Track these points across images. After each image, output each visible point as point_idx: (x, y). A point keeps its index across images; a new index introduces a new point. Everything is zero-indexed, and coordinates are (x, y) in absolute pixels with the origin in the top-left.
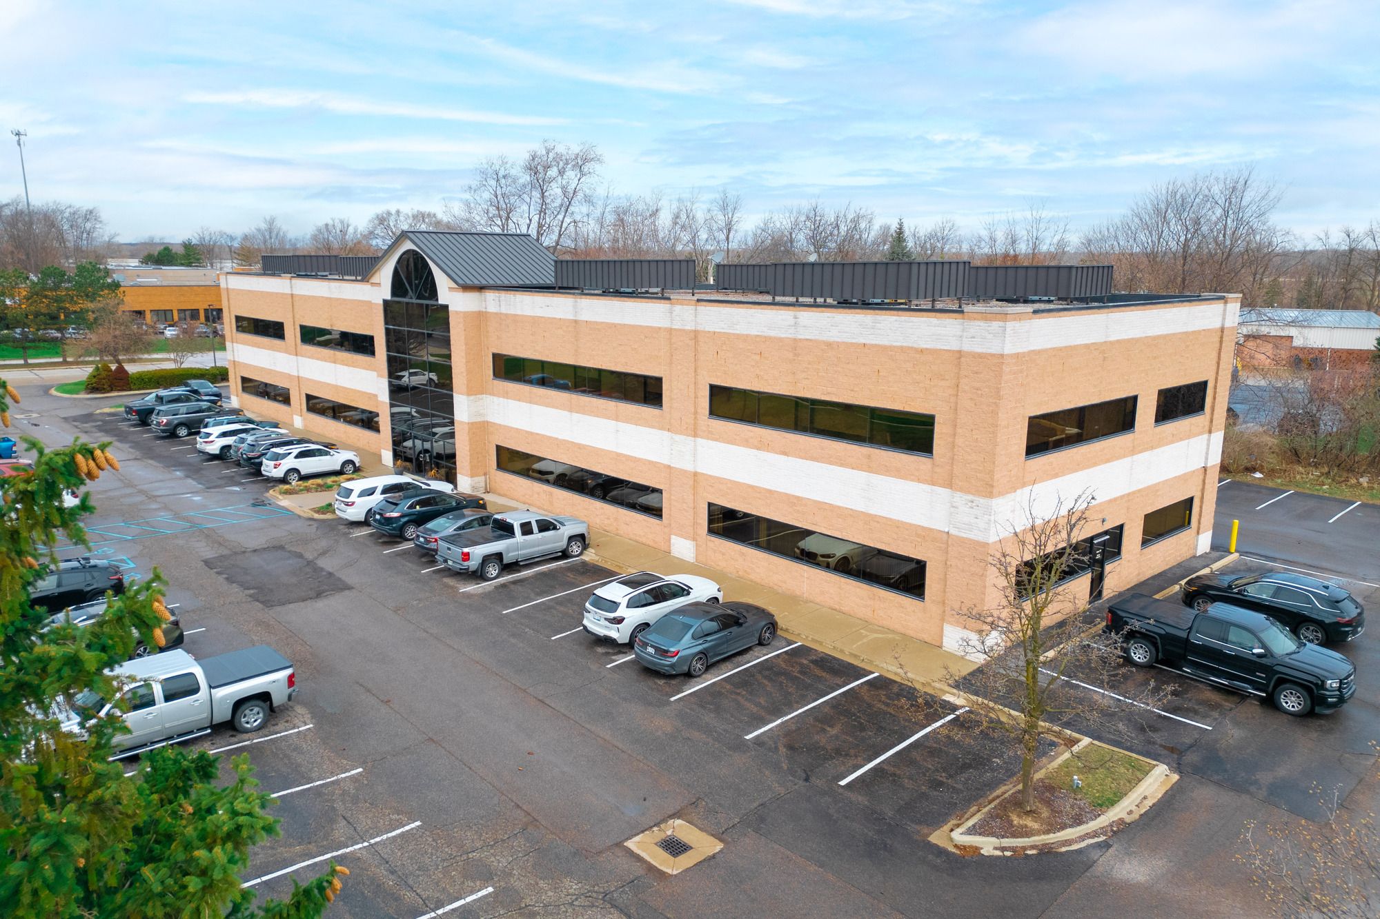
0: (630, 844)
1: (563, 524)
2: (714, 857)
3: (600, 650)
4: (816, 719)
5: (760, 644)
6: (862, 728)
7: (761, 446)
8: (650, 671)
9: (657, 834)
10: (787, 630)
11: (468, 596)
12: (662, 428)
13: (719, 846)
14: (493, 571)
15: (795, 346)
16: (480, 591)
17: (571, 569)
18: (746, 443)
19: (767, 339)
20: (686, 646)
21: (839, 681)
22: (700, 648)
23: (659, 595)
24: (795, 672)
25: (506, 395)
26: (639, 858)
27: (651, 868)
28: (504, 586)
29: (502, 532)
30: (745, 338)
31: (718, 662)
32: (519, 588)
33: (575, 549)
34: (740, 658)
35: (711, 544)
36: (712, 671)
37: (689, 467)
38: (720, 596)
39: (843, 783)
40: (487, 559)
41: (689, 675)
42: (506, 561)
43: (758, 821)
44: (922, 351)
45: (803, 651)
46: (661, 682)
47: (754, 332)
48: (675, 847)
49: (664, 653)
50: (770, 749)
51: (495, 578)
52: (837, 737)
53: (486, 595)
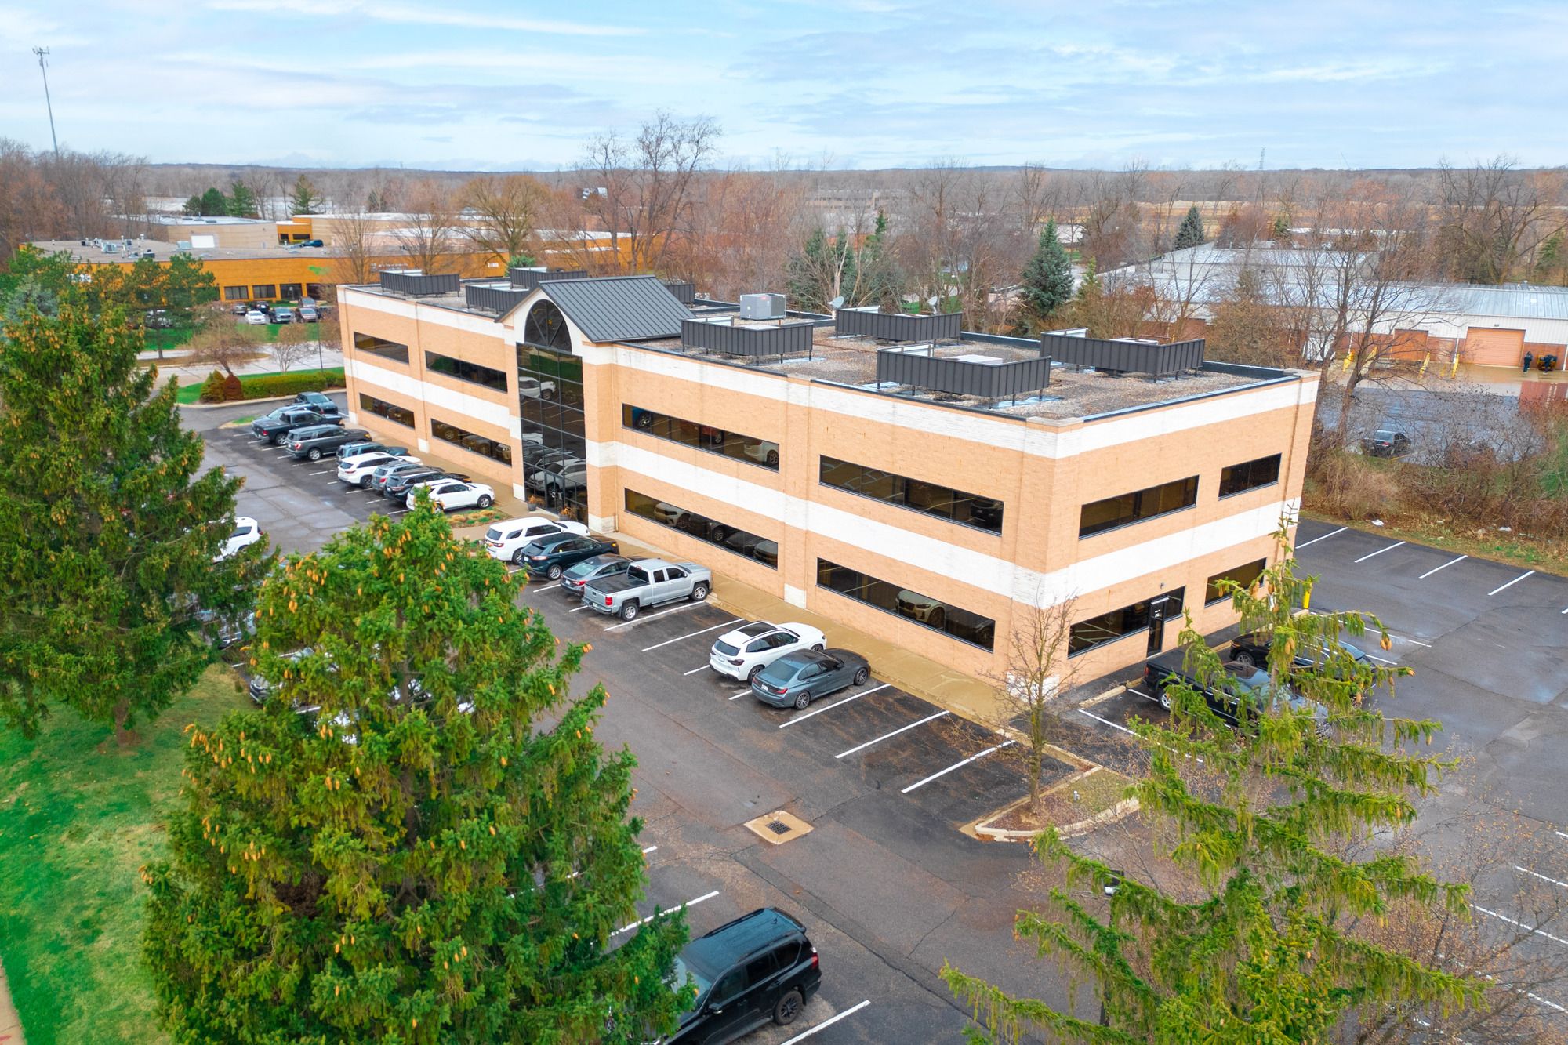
0: (749, 825)
1: (690, 572)
2: (806, 835)
3: (724, 685)
4: (893, 746)
5: (855, 684)
6: (927, 753)
7: (863, 513)
8: (764, 704)
9: (767, 819)
10: (879, 673)
11: (612, 635)
12: (778, 489)
13: (810, 829)
14: (631, 613)
15: (894, 431)
16: (621, 630)
17: (698, 611)
18: (851, 509)
19: (870, 422)
20: (793, 686)
21: (915, 716)
22: (804, 687)
23: (774, 642)
24: (881, 707)
25: (635, 444)
26: (754, 834)
27: (762, 840)
28: (640, 626)
29: (637, 579)
30: (853, 419)
31: (819, 698)
32: (653, 629)
33: (700, 594)
34: (837, 696)
35: (820, 594)
36: (814, 705)
37: (801, 526)
38: (824, 643)
39: (905, 791)
40: (626, 603)
41: (795, 708)
42: (641, 605)
43: (839, 814)
44: (994, 448)
45: (891, 691)
46: (773, 713)
47: (859, 415)
48: (779, 828)
49: (775, 690)
50: (853, 766)
51: (633, 619)
52: (906, 759)
53: (626, 635)
